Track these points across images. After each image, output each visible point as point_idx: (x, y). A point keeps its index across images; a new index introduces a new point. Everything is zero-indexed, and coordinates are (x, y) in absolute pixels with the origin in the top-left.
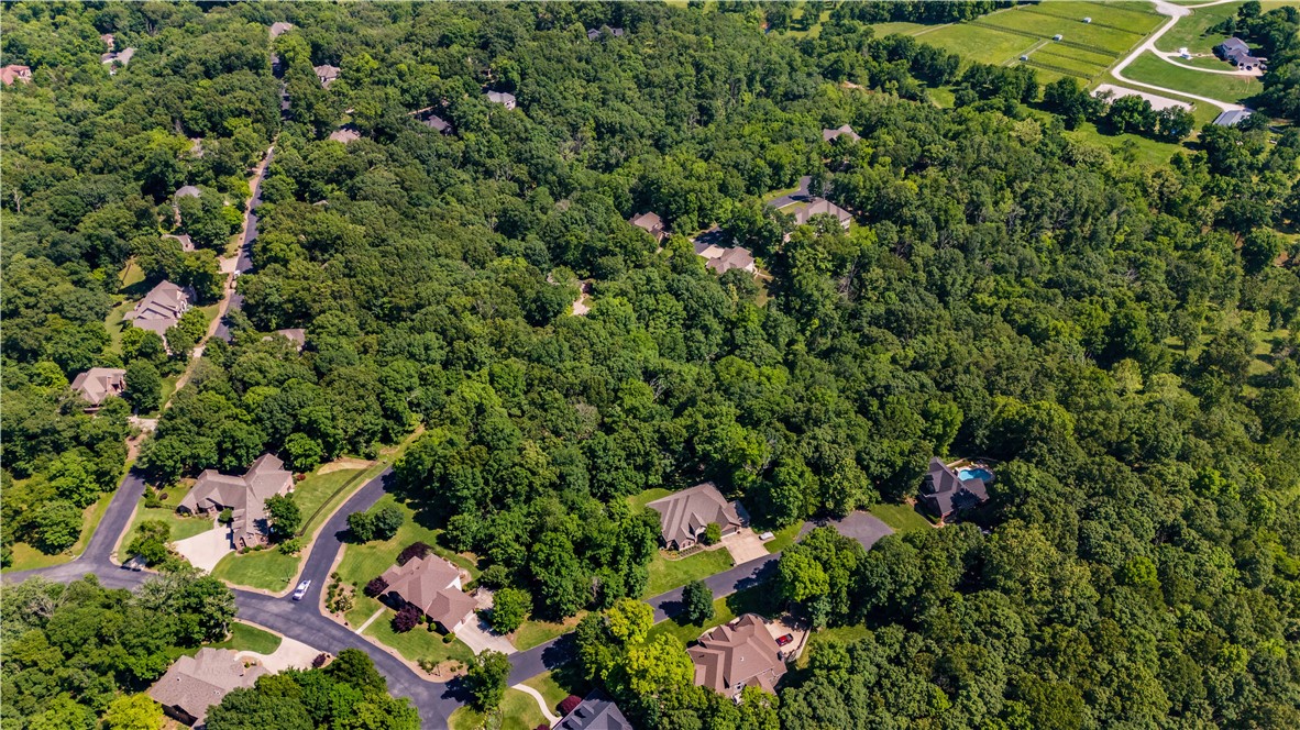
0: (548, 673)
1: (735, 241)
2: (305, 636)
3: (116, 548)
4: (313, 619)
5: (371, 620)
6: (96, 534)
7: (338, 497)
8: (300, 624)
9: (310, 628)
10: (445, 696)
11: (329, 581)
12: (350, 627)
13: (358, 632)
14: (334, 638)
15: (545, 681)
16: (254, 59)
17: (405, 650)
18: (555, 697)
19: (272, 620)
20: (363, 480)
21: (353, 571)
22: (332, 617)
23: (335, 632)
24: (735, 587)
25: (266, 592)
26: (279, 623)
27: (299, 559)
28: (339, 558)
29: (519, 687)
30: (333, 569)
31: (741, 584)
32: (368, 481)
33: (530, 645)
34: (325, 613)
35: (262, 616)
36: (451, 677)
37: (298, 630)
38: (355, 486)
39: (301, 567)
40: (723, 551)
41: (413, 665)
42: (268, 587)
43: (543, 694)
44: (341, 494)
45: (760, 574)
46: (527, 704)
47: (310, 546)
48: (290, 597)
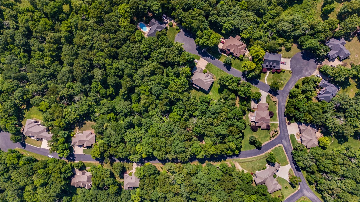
0: (260, 80)
2: (286, 131)
3: (297, 191)
4: (282, 134)
5: (274, 122)
6: (297, 199)
7: (251, 160)
8: (285, 135)
9: (284, 132)
10: (278, 95)
11: (273, 139)
12: (278, 125)
13: (278, 122)
14: (283, 126)
15: (262, 80)
17: (275, 110)
18: (264, 75)
19: (288, 141)
20: (242, 160)
21: (266, 137)
22: (279, 130)
23: (281, 126)
24: (214, 59)
25: (283, 149)
26: (287, 139)
27: (272, 151)
28: (266, 143)
29: (267, 83)
30: (269, 141)
31: (212, 58)
32: (241, 159)
33: (257, 88)
34: (279, 133)
35: (289, 144)
36: (274, 97)
37: (286, 134)
38: (245, 160)
39: (273, 148)
40: (206, 68)
41: (277, 106)
42: (282, 150)
43: (265, 78)
44: (249, 160)
45: (208, 56)
46: (269, 79)
47: (267, 152)
48: (281, 143)
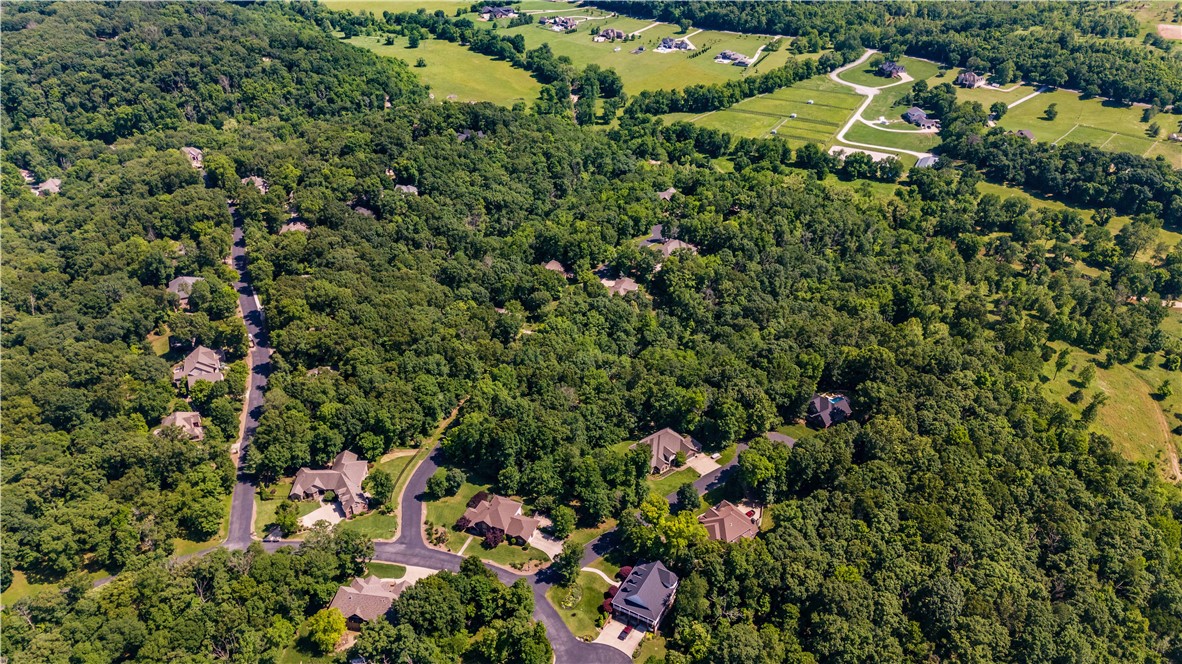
0: (601, 558)
1: (622, 274)
2: (422, 562)
3: (253, 528)
4: (423, 552)
5: (465, 546)
6: (232, 524)
7: (404, 475)
8: (416, 556)
9: (424, 557)
10: (538, 582)
11: (423, 527)
12: (452, 552)
13: (460, 554)
14: (444, 561)
15: (601, 563)
16: (191, 176)
17: (498, 560)
18: (612, 571)
19: (393, 557)
20: (417, 462)
21: (439, 517)
22: (436, 548)
23: (442, 557)
24: (707, 489)
25: (381, 540)
26: (399, 558)
27: (395, 516)
28: (424, 512)
29: (585, 569)
30: (423, 519)
31: (709, 487)
32: (421, 462)
34: (431, 546)
35: (384, 556)
36: (536, 570)
37: (415, 560)
38: (414, 466)
39: (399, 521)
40: (690, 469)
41: (507, 568)
42: (381, 536)
43: (603, 571)
44: (406, 472)
45: (720, 480)
46: (595, 579)
47: (400, 507)
48: (400, 541)
